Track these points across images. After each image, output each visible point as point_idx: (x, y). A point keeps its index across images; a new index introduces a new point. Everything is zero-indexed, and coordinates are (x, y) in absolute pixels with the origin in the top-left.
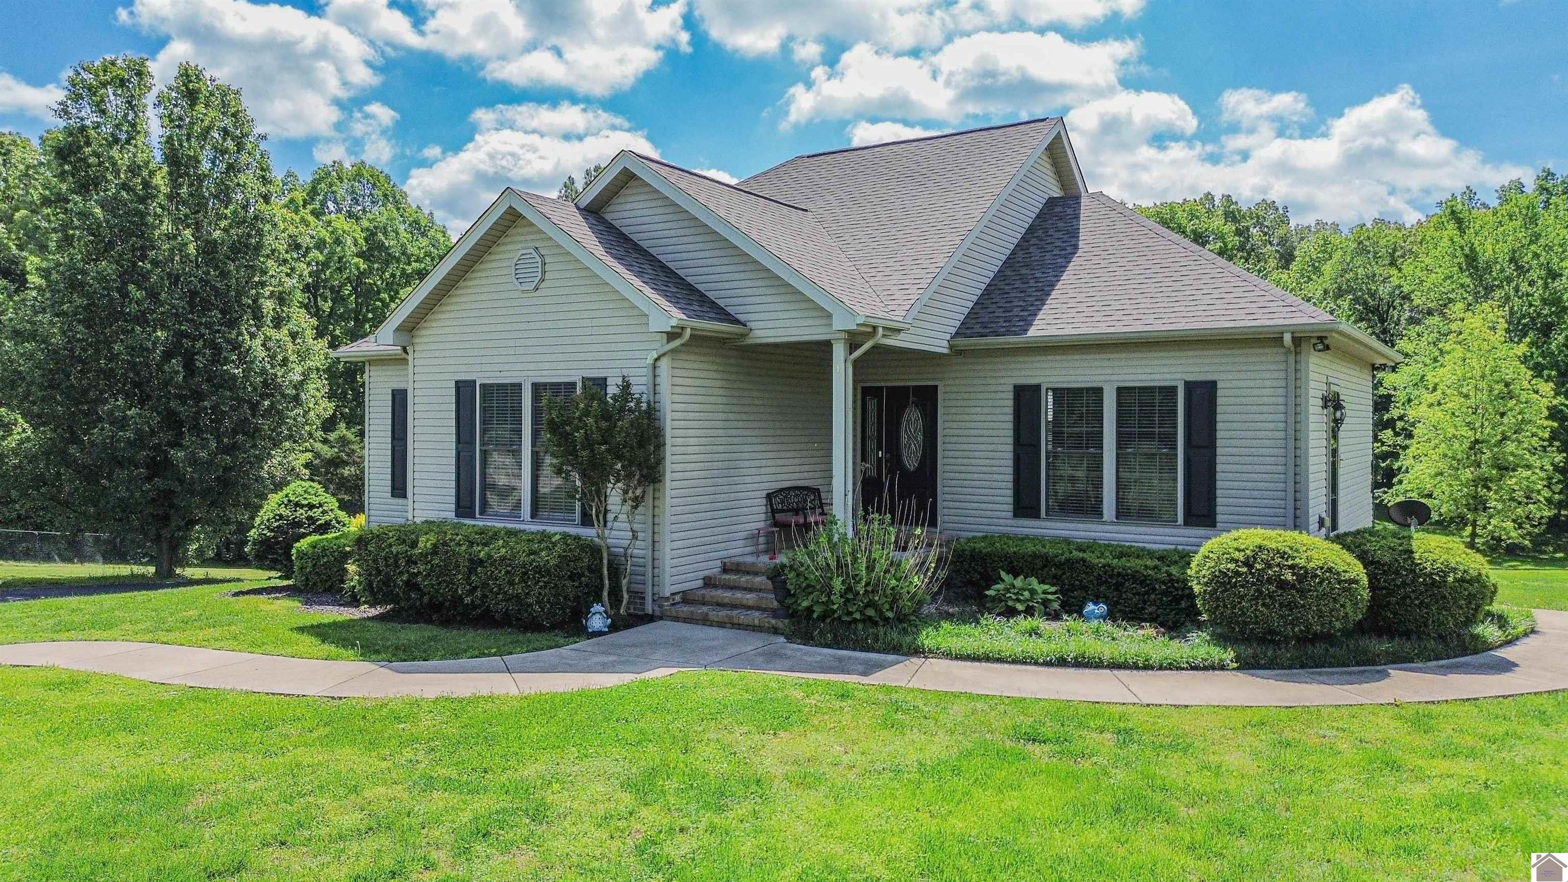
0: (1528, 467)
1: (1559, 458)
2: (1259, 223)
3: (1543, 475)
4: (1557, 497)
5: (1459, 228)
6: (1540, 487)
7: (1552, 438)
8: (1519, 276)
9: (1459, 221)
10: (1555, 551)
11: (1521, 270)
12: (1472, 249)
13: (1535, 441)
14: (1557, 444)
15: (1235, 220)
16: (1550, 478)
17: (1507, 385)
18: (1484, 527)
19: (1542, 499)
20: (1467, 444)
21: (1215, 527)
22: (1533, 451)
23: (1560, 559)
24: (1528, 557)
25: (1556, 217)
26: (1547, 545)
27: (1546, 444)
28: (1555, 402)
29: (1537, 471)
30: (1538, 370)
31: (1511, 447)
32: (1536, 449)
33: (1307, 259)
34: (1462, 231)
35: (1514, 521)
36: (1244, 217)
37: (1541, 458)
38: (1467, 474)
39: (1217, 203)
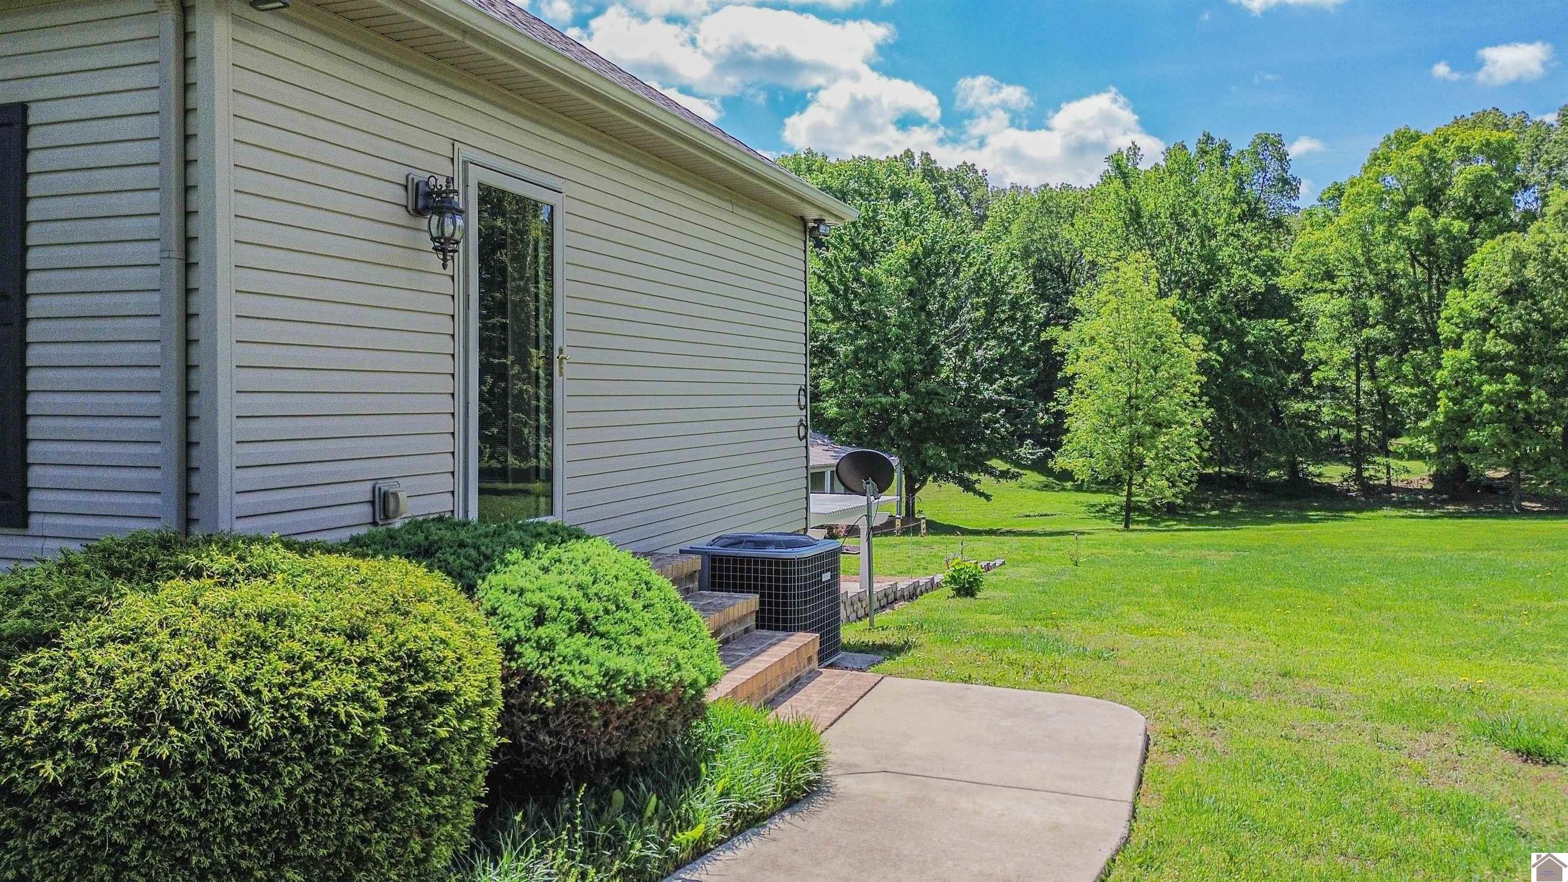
0: (1181, 424)
1: (1208, 413)
2: (958, 186)
3: (1193, 431)
4: (1205, 454)
5: (1125, 182)
6: (1192, 444)
7: (1201, 395)
8: (1179, 233)
9: (1124, 176)
10: (1213, 509)
11: (1182, 228)
12: (1136, 204)
13: (1186, 397)
14: (1206, 398)
15: (933, 179)
16: (1198, 435)
17: (1160, 338)
18: (1141, 486)
19: (1194, 456)
20: (1123, 400)
21: (25, 525)
22: (1184, 406)
23: (1215, 517)
24: (1186, 515)
25: (1211, 175)
26: (1206, 502)
27: (1197, 399)
28: (1205, 356)
29: (1189, 427)
30: (1191, 326)
31: (1164, 402)
32: (1187, 404)
33: (998, 219)
34: (1128, 186)
35: (1168, 479)
36: (942, 176)
37: (1191, 413)
38: (1125, 431)
39: (917, 161)
